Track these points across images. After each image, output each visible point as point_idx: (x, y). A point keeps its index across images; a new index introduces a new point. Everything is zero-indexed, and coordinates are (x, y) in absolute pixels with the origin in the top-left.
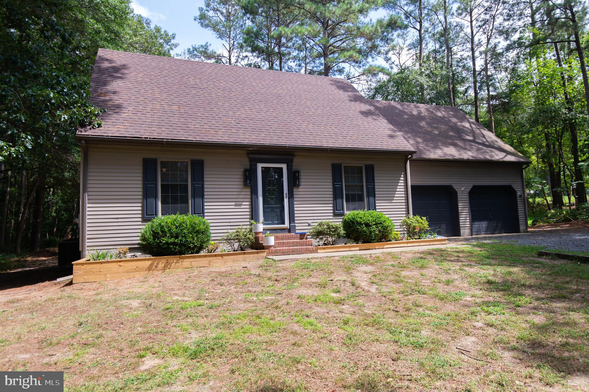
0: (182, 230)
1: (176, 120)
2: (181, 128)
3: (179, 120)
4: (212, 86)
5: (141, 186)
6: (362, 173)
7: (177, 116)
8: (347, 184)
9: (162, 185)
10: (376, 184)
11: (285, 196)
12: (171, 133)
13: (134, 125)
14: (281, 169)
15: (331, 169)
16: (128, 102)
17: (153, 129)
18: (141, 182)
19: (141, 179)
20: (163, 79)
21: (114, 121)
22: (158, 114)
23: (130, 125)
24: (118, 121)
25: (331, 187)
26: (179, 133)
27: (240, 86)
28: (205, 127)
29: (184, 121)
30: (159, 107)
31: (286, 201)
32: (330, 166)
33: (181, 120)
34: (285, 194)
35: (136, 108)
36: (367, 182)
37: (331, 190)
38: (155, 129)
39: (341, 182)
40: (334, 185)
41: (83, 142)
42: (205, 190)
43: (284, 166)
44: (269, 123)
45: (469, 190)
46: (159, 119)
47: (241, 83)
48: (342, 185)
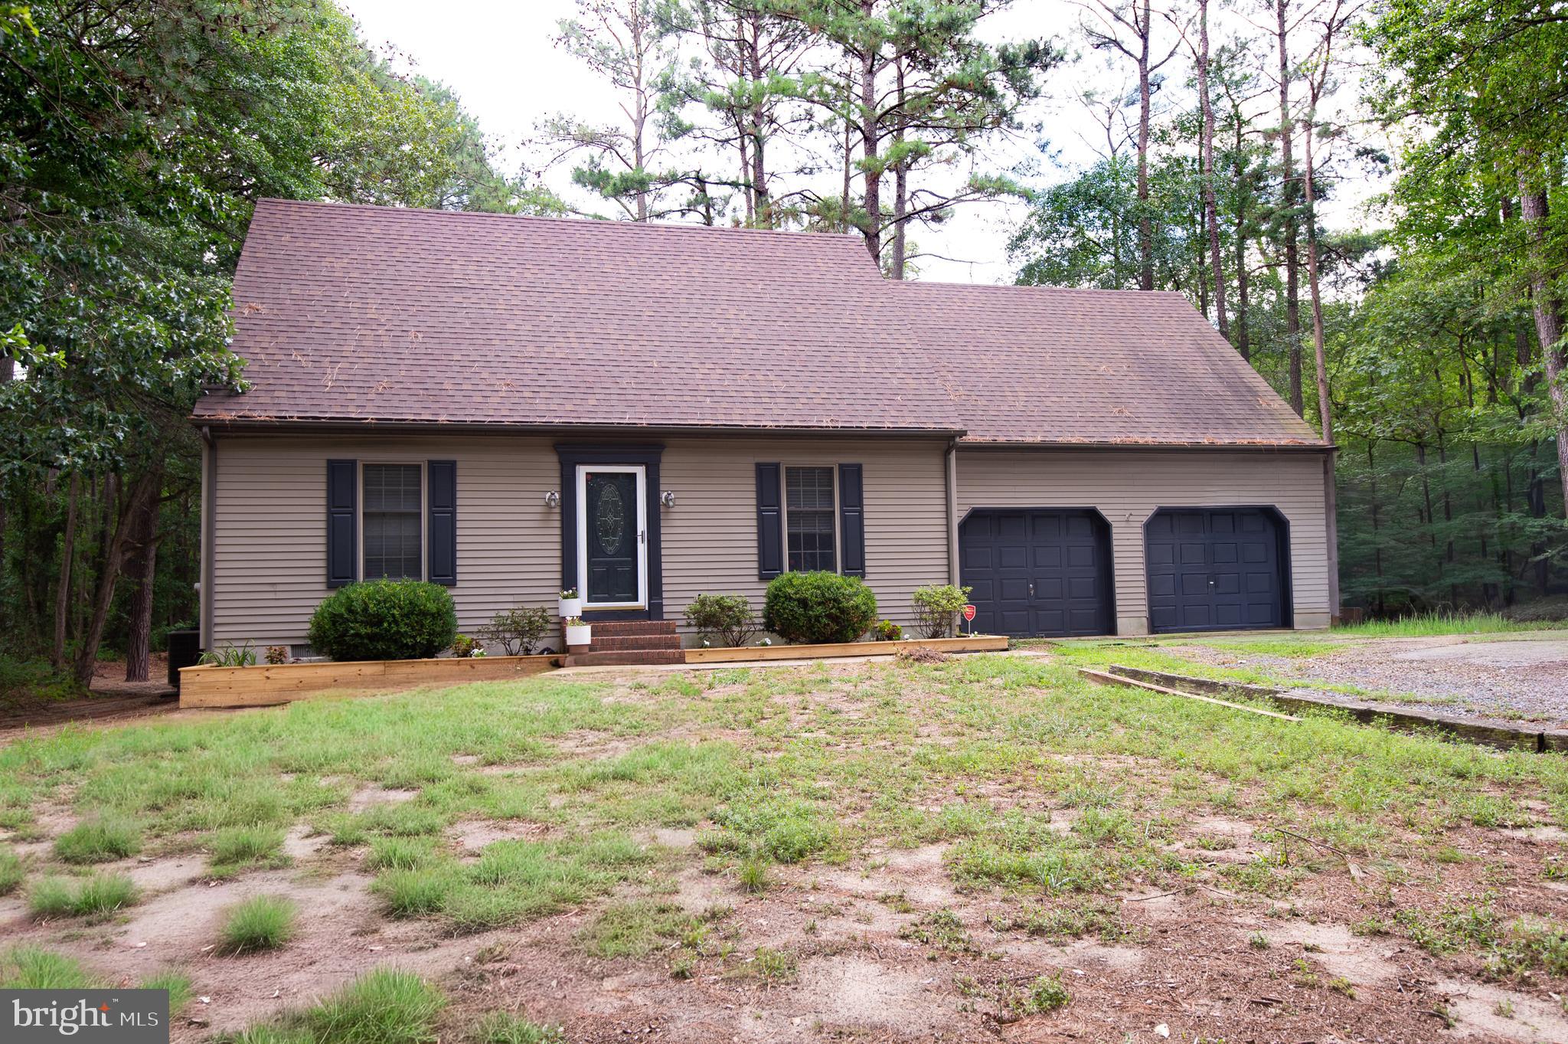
0: (388, 609)
1: (403, 373)
2: (408, 392)
3: (409, 374)
4: (503, 280)
5: (323, 517)
6: (831, 484)
7: (406, 362)
8: (793, 508)
9: (364, 514)
10: (865, 509)
11: (639, 539)
12: (387, 404)
13: (310, 389)
14: (633, 476)
15: (753, 474)
16: (306, 335)
17: (349, 396)
18: (323, 510)
19: (323, 502)
20: (391, 271)
21: (271, 381)
22: (366, 360)
23: (304, 389)
24: (279, 382)
25: (754, 516)
26: (403, 404)
27: (572, 276)
28: (464, 387)
29: (418, 373)
30: (371, 343)
31: (642, 549)
32: (753, 467)
33: (414, 373)
34: (639, 533)
35: (320, 347)
36: (843, 504)
37: (754, 523)
38: (355, 396)
39: (779, 504)
40: (759, 512)
41: (206, 430)
42: (459, 525)
43: (640, 472)
44: (616, 371)
45: (1145, 519)
46: (366, 372)
47: (575, 267)
48: (779, 512)
